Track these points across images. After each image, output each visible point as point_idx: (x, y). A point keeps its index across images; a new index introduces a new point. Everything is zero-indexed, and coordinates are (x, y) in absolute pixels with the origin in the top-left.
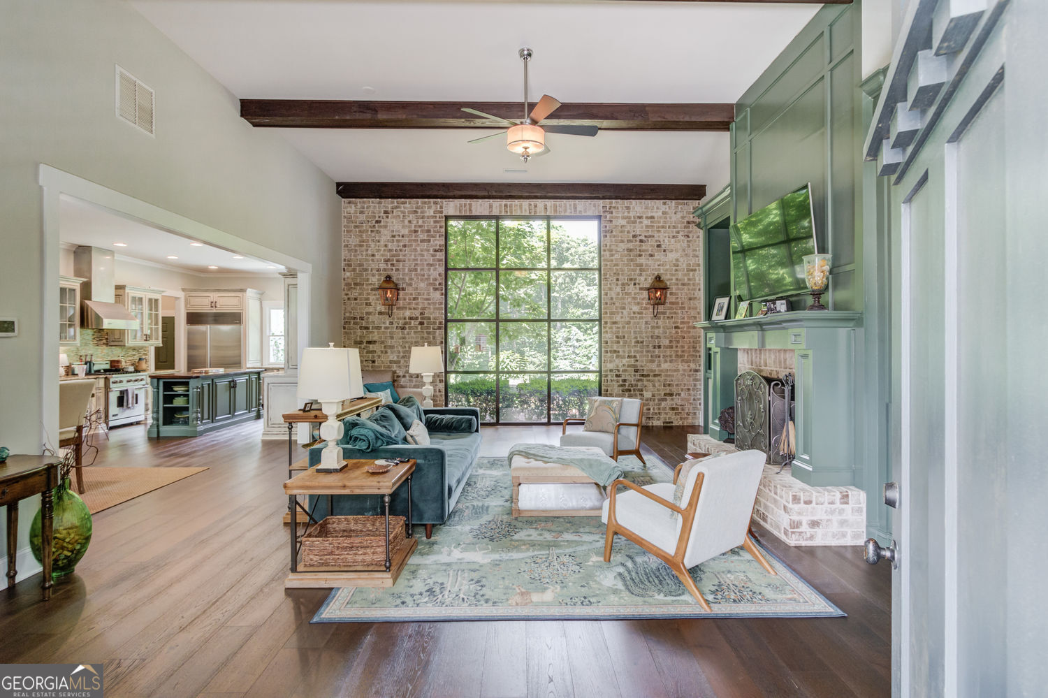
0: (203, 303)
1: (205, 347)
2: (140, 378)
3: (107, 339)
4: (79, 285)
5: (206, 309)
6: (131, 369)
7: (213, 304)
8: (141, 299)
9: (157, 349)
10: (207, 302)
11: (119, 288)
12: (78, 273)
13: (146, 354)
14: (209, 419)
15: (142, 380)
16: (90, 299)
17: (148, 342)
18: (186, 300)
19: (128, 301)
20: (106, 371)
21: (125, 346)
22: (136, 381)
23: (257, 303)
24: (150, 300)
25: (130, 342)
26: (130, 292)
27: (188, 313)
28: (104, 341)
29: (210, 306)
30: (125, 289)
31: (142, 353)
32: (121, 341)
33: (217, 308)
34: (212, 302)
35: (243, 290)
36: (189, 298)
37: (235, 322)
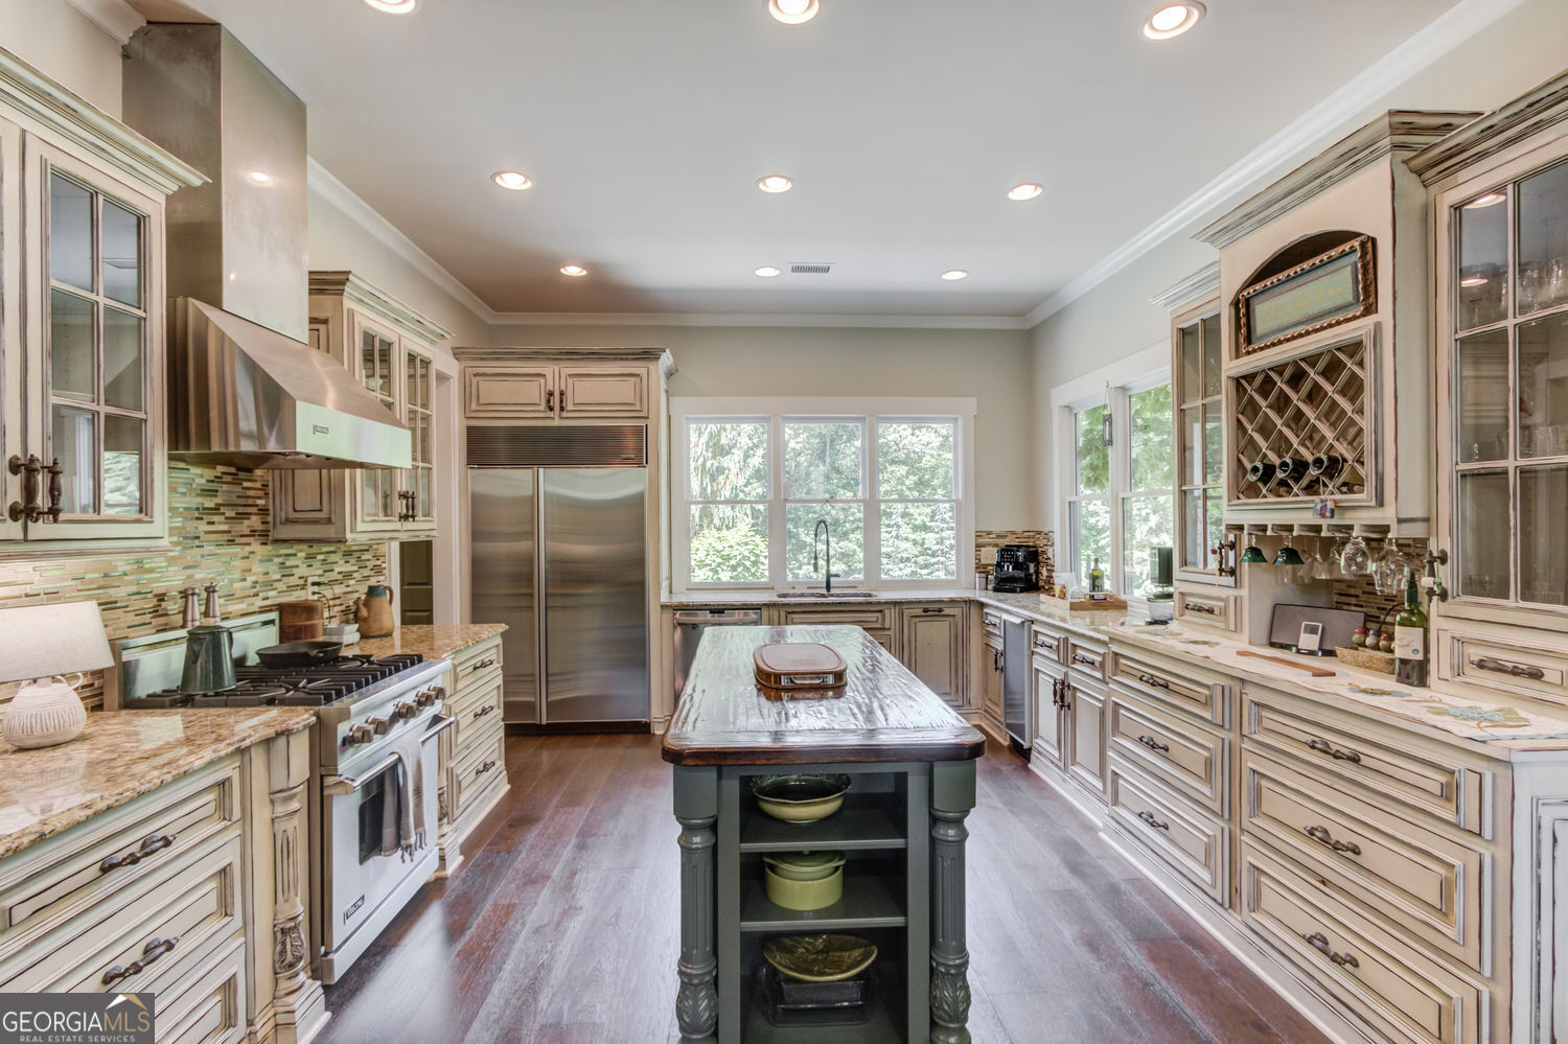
0: (519, 397)
2: (429, 687)
3: (264, 511)
4: (160, 200)
5: (532, 418)
7: (555, 400)
10: (533, 392)
13: (378, 569)
16: (214, 298)
17: (408, 524)
18: (466, 387)
19: (352, 347)
21: (342, 541)
22: (421, 704)
24: (411, 358)
25: (360, 526)
26: (358, 311)
27: (470, 429)
28: (255, 522)
29: (542, 408)
30: (341, 293)
31: (370, 565)
32: (329, 521)
33: (564, 414)
34: (551, 394)
35: (649, 355)
36: (475, 380)
37: (623, 456)
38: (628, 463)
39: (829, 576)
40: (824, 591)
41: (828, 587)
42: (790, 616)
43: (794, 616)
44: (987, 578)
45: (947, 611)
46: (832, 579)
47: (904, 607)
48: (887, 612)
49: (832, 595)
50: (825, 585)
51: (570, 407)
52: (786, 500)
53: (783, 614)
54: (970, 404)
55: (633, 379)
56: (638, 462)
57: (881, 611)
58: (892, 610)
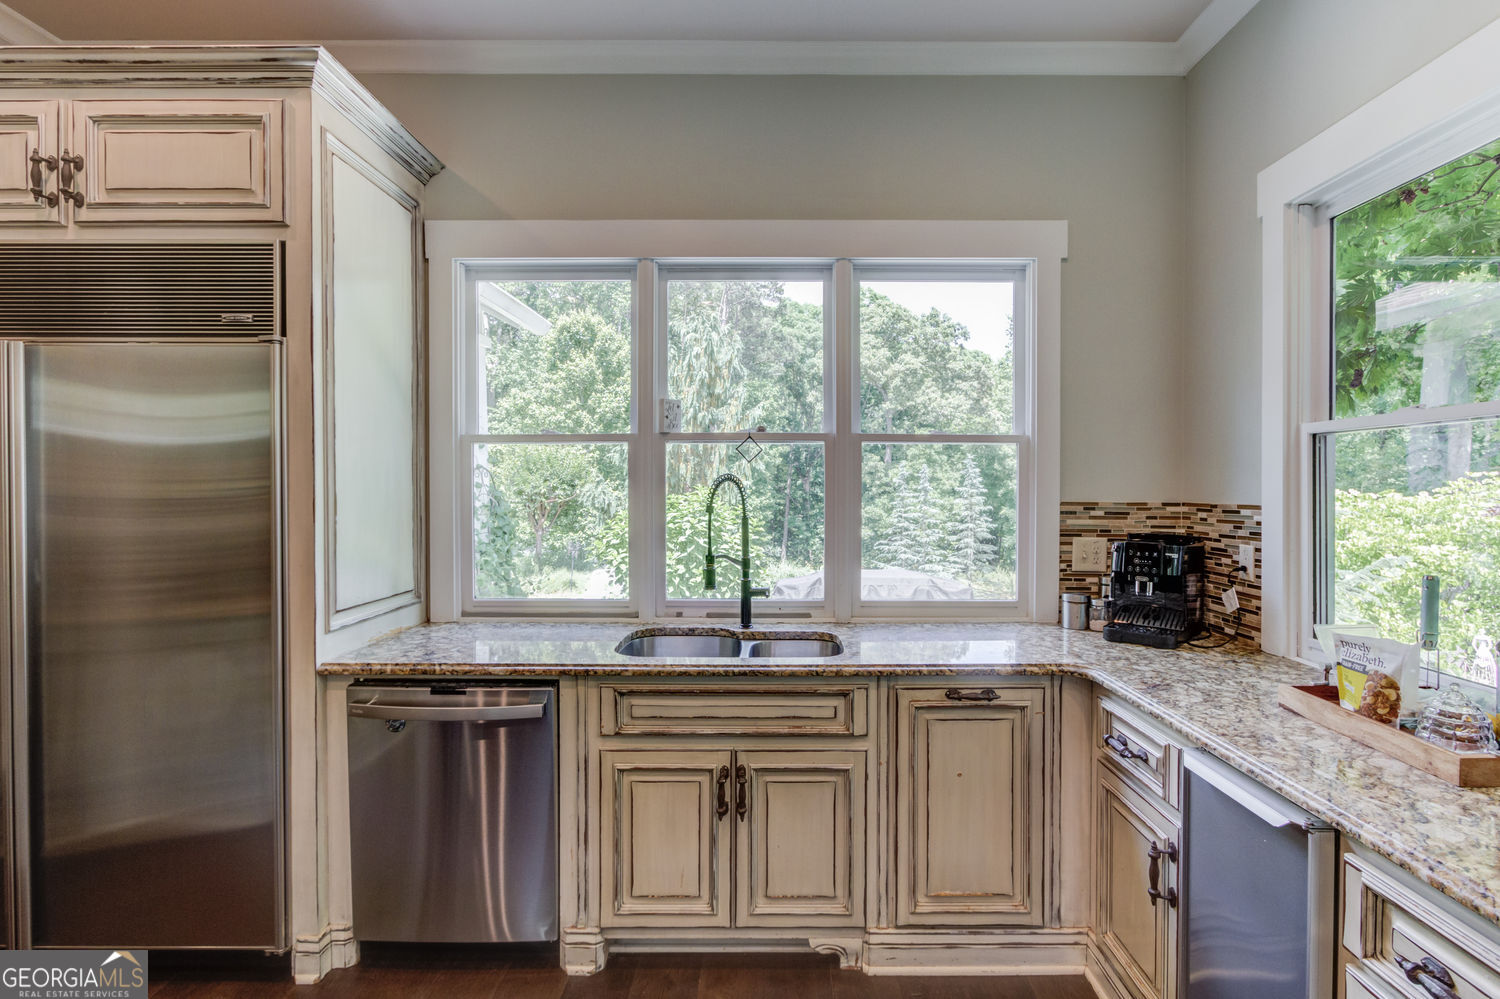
5: (17, 226)
7: (56, 178)
29: (31, 198)
37: (226, 317)
38: (238, 331)
39: (747, 593)
40: (736, 626)
41: (746, 617)
42: (625, 702)
43: (636, 701)
44: (1088, 605)
45: (1006, 697)
46: (754, 599)
47: (901, 684)
48: (859, 697)
50: (738, 611)
51: (95, 195)
52: (665, 438)
53: (608, 695)
54: (1055, 235)
55: (247, 130)
56: (259, 330)
57: (844, 694)
58: (873, 693)
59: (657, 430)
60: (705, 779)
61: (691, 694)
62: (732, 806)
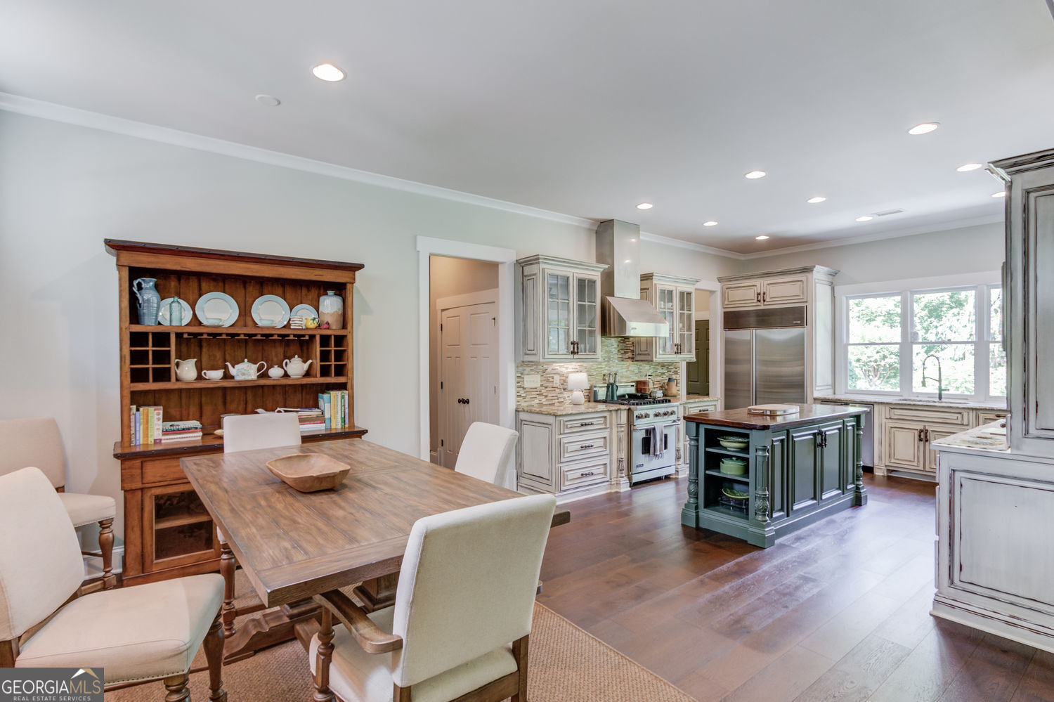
0: (746, 297)
1: (749, 361)
2: (670, 410)
3: (633, 351)
4: (599, 274)
5: (752, 306)
6: (659, 394)
7: (761, 297)
8: (671, 293)
9: (689, 364)
10: (750, 294)
11: (646, 278)
12: (601, 258)
13: (676, 373)
14: (782, 510)
15: (673, 413)
16: (612, 295)
17: (679, 356)
18: (723, 294)
19: (656, 296)
20: (631, 396)
21: (652, 361)
22: (665, 414)
23: (828, 289)
24: (682, 294)
25: (658, 356)
26: (659, 284)
27: (725, 313)
28: (630, 354)
29: (756, 301)
30: (652, 279)
31: (672, 370)
32: (649, 354)
33: (766, 303)
34: (759, 294)
35: (807, 270)
36: (727, 291)
37: (795, 322)
38: (797, 325)
39: (940, 389)
40: (937, 400)
41: (940, 397)
42: (893, 410)
43: (895, 410)
46: (943, 392)
47: (980, 411)
48: (965, 415)
49: (941, 402)
50: (938, 396)
51: (768, 299)
52: (913, 343)
53: (888, 408)
55: (799, 283)
56: (802, 325)
57: (960, 413)
58: (971, 413)
59: (909, 340)
60: (916, 432)
61: (912, 410)
62: (924, 439)
